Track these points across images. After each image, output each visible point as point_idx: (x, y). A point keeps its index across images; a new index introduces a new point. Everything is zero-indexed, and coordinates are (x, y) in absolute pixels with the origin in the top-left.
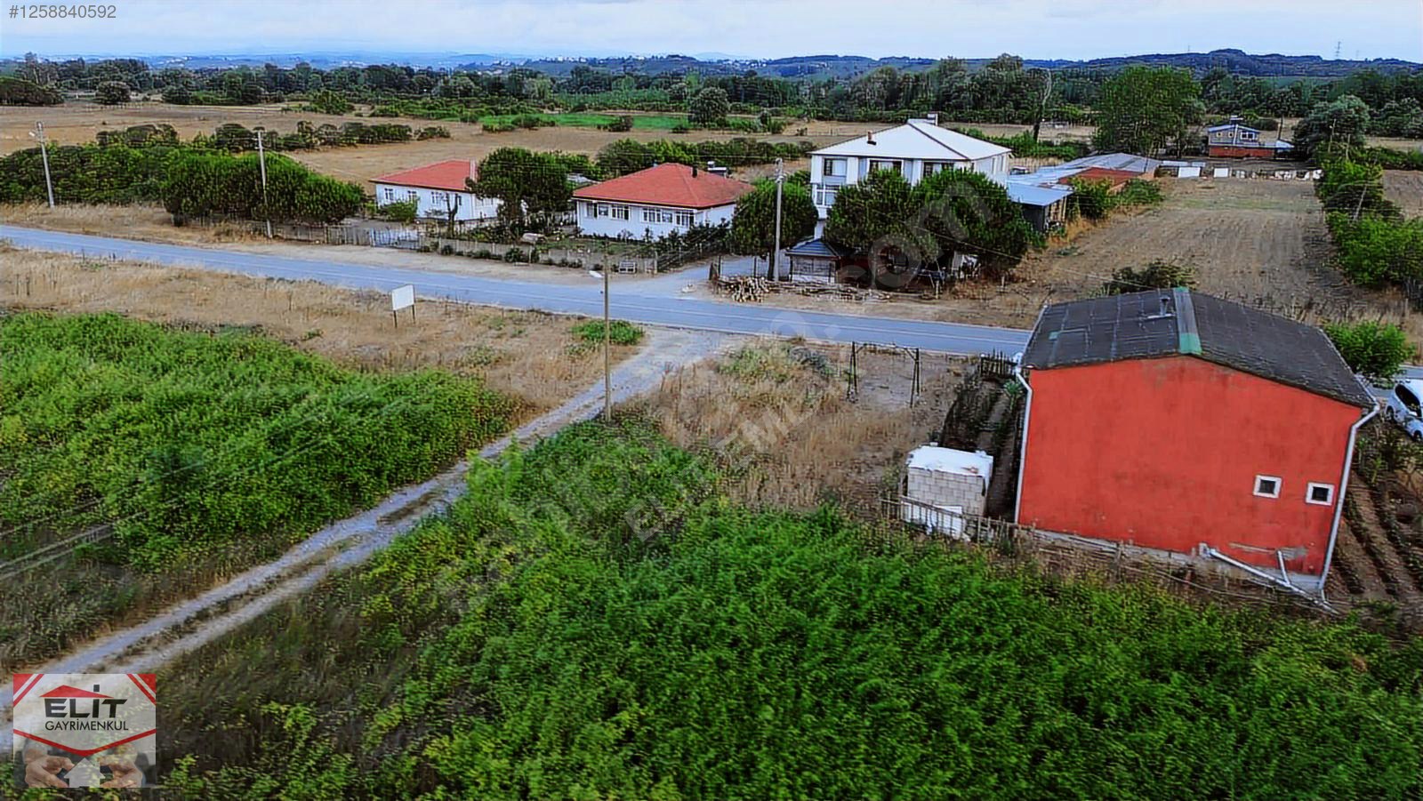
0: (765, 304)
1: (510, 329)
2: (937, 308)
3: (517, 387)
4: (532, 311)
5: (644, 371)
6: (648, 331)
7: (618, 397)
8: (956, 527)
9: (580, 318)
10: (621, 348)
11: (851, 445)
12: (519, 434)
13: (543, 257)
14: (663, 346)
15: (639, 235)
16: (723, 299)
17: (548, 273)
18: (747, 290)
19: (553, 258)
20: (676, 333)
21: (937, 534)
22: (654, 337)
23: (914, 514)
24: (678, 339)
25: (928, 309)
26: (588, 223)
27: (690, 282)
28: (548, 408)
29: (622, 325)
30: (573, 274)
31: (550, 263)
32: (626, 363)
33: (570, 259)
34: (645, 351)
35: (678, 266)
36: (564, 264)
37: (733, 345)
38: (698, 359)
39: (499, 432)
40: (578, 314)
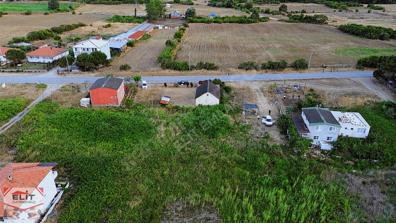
0: (67, 77)
1: (24, 88)
2: (95, 74)
3: (29, 97)
4: (26, 83)
5: (48, 92)
6: (48, 85)
7: (45, 97)
8: (86, 106)
9: (36, 84)
10: (44, 89)
11: (77, 99)
12: (31, 105)
13: (24, 71)
14: (51, 87)
15: (42, 62)
16: (60, 76)
17: (26, 74)
18: (64, 74)
19: (26, 71)
20: (52, 84)
21: (84, 107)
22: (49, 86)
23: (82, 105)
24: (53, 85)
25: (93, 74)
26: (30, 60)
27: (54, 73)
28: (35, 100)
29: (43, 84)
30: (31, 74)
31: (26, 72)
32: (45, 91)
33: (30, 71)
34: (48, 88)
35: (51, 69)
36: (29, 72)
37: (61, 86)
38: (56, 89)
39: (29, 104)
40: (35, 83)
